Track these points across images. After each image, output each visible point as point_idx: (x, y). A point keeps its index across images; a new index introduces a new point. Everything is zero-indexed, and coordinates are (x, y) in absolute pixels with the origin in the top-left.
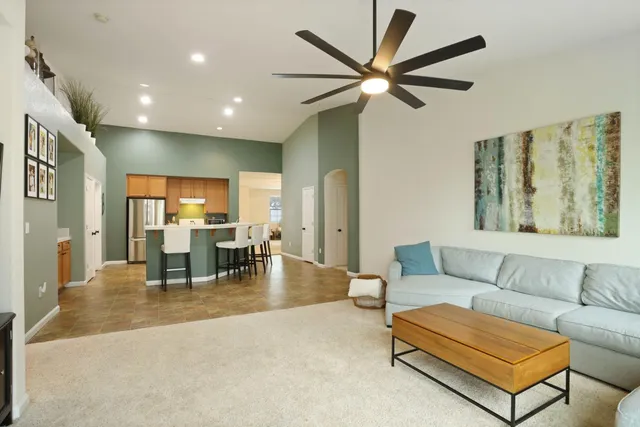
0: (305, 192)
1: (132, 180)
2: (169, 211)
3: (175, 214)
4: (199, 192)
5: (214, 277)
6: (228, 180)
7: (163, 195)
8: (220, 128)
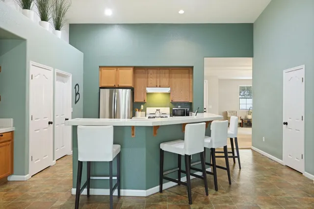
0: (286, 75)
1: (104, 71)
2: (136, 100)
3: (143, 103)
4: (165, 81)
5: (156, 189)
6: (192, 67)
7: (130, 85)
8: (181, 12)
